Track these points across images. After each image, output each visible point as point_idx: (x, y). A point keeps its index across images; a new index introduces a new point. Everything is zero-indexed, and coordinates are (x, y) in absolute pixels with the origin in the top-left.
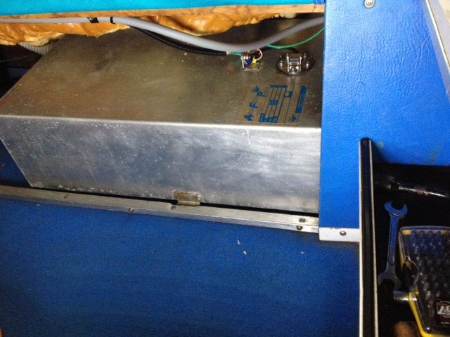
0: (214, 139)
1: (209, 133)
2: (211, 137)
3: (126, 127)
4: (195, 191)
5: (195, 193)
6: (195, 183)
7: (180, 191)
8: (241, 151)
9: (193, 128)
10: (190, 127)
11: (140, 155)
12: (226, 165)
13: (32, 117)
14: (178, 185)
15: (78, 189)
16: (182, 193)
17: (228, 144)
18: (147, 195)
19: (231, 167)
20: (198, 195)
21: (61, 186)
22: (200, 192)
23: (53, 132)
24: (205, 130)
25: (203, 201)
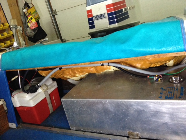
0: (146, 106)
1: (144, 104)
2: (145, 105)
3: (111, 102)
4: (137, 131)
5: (137, 133)
6: (137, 128)
7: (131, 131)
8: (158, 112)
9: (137, 102)
10: (136, 102)
11: (115, 114)
12: (151, 118)
13: (77, 99)
14: (130, 129)
15: (89, 130)
16: (132, 133)
17: (152, 108)
18: (116, 134)
19: (153, 119)
20: (138, 133)
21: (82, 129)
22: (140, 132)
23: (83, 105)
24: (142, 102)
25: (141, 137)
